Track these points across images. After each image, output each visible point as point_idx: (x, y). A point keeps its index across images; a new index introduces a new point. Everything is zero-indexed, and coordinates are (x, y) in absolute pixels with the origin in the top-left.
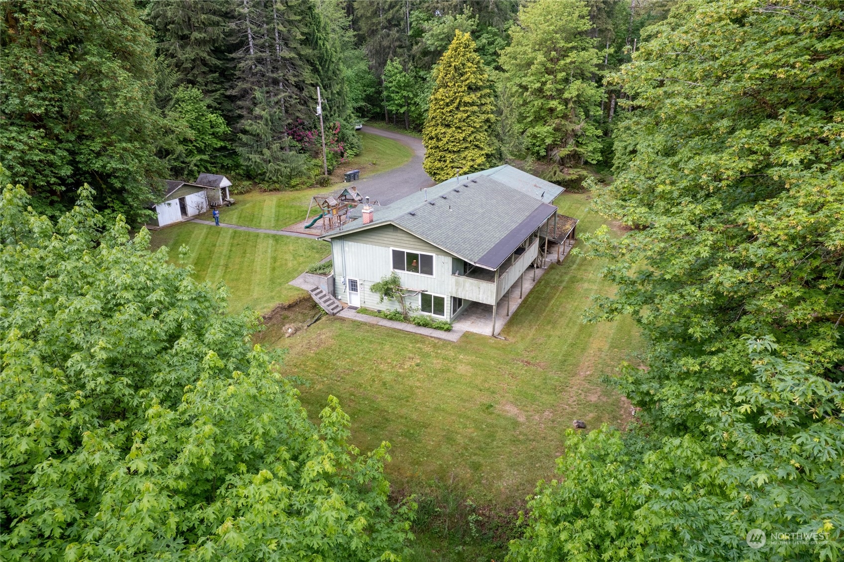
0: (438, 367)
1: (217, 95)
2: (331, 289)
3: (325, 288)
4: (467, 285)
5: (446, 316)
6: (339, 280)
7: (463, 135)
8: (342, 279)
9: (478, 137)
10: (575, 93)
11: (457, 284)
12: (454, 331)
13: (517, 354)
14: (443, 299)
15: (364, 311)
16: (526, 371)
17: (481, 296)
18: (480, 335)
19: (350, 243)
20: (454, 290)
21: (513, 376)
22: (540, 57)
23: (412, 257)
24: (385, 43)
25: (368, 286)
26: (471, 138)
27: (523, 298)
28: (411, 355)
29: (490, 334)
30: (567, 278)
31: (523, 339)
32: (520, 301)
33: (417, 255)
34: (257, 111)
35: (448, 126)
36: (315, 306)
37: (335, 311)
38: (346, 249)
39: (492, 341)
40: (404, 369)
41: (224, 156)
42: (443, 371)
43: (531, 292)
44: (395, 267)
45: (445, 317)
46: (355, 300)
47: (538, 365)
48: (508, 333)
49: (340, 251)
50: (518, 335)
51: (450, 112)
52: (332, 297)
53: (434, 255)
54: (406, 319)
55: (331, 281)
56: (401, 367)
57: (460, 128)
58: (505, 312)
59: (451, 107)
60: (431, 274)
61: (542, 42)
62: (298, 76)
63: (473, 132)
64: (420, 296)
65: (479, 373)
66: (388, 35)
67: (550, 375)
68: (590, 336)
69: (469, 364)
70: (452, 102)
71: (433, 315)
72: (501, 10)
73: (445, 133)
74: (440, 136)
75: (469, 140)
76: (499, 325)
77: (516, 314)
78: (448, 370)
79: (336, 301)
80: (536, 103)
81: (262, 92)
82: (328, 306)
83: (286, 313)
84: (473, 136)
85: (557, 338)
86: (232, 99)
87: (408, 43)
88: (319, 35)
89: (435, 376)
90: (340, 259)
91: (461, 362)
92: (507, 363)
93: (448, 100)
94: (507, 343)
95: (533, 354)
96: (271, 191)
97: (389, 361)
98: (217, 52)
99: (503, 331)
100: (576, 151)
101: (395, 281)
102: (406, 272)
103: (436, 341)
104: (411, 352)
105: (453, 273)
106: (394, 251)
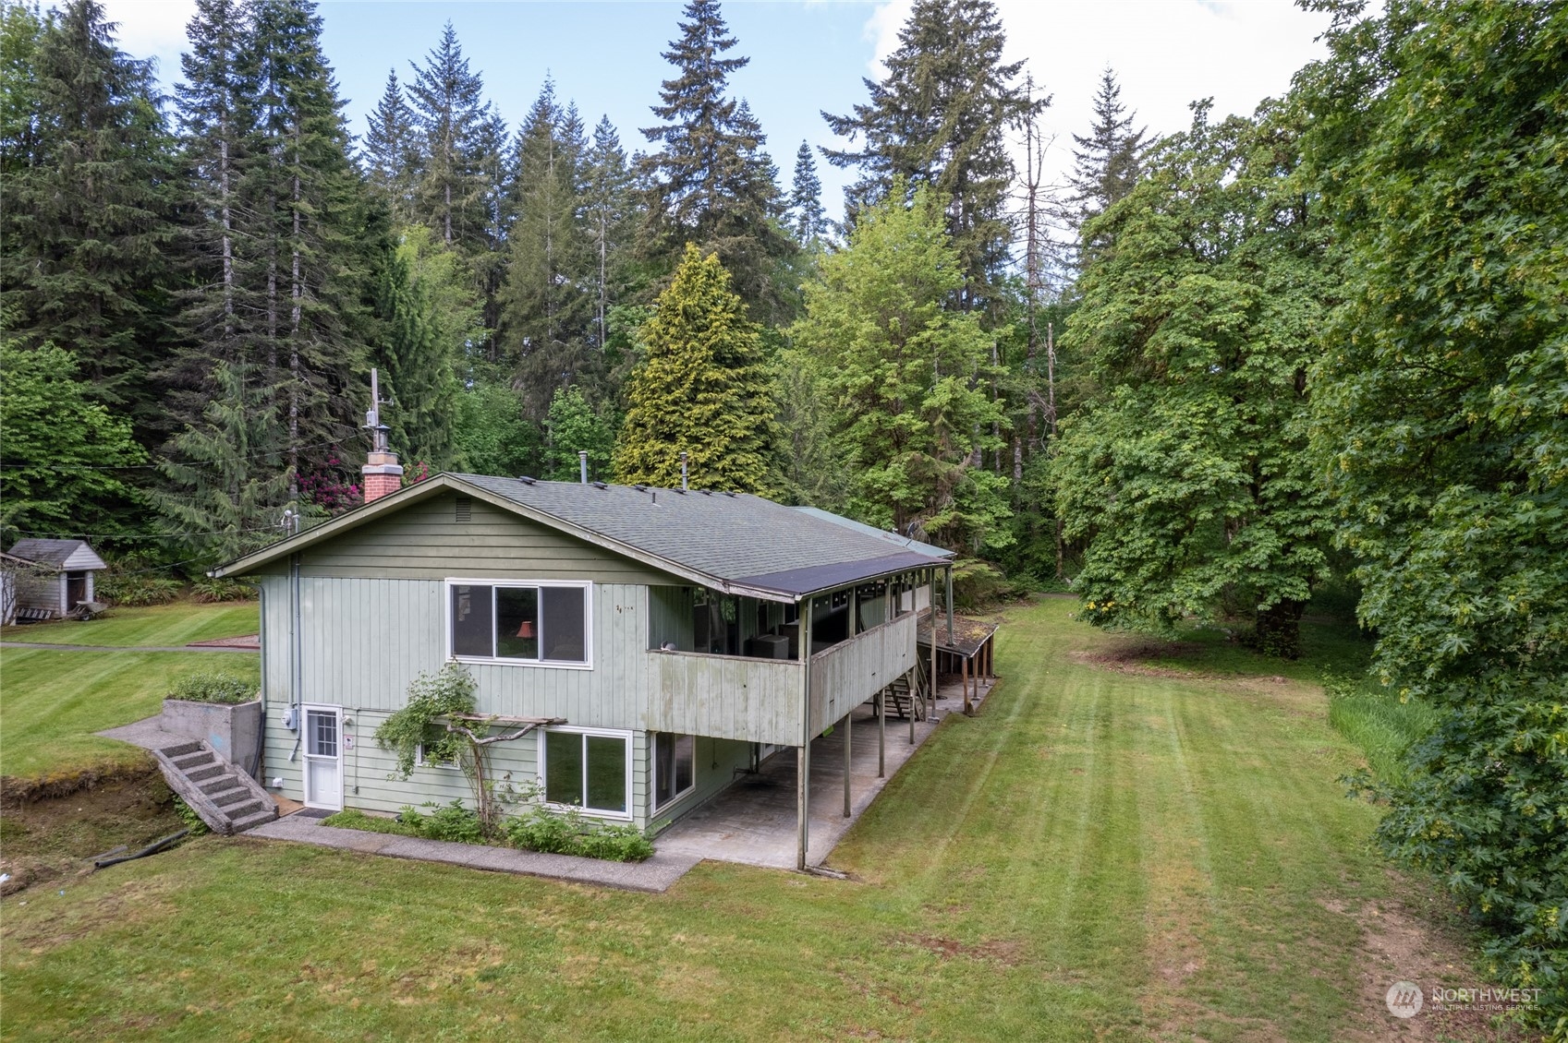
0: (578, 978)
1: (122, 379)
2: (249, 748)
3: (220, 745)
4: (703, 680)
5: (634, 813)
6: (279, 717)
7: (707, 454)
8: (288, 713)
9: (741, 460)
10: (947, 397)
11: (669, 681)
12: (661, 861)
13: (900, 917)
14: (617, 747)
15: (352, 818)
16: (947, 974)
17: (751, 716)
18: (756, 868)
19: (319, 582)
20: (658, 707)
21: (897, 996)
22: (868, 327)
23: (516, 607)
24: (554, 363)
25: (370, 725)
26: (726, 462)
27: (887, 776)
28: (472, 942)
29: (794, 864)
30: (1002, 737)
31: (910, 873)
32: (880, 783)
33: (530, 593)
34: (220, 411)
35: (671, 438)
36: (168, 803)
37: (239, 822)
38: (307, 604)
39: (802, 882)
40: (423, 993)
41: (120, 521)
42: (593, 994)
43: (909, 764)
44: (459, 649)
45: (628, 813)
46: (329, 789)
47: (991, 948)
48: (856, 858)
49: (285, 614)
50: (891, 863)
51: (675, 403)
52: (244, 777)
53: (588, 585)
54: (486, 832)
55: (248, 722)
56: (408, 989)
57: (697, 439)
58: (838, 807)
59: (677, 393)
60: (579, 655)
61: (870, 301)
62: (334, 355)
63: (728, 451)
64: (541, 745)
65: (753, 991)
66: (562, 349)
67: (1047, 984)
68: (1136, 857)
69: (711, 961)
70: (679, 382)
71: (585, 811)
72: (784, 304)
73: (661, 452)
74: (651, 459)
75: (719, 466)
76: (820, 842)
77: (873, 812)
78: (620, 989)
79: (256, 788)
80: (865, 419)
81: (237, 374)
82: (220, 803)
83: (18, 816)
84: (729, 458)
85: (1029, 868)
86: (158, 390)
87: (601, 366)
88: (399, 293)
89: (557, 1017)
90: (285, 640)
91: (677, 955)
92: (867, 952)
93: (669, 378)
94: (854, 886)
95: (960, 916)
96: (223, 599)
97: (369, 965)
98: (142, 287)
99: (835, 854)
100: (961, 520)
101: (460, 698)
102: (497, 660)
103: (589, 892)
104: (474, 930)
105: (655, 645)
106: (455, 589)
